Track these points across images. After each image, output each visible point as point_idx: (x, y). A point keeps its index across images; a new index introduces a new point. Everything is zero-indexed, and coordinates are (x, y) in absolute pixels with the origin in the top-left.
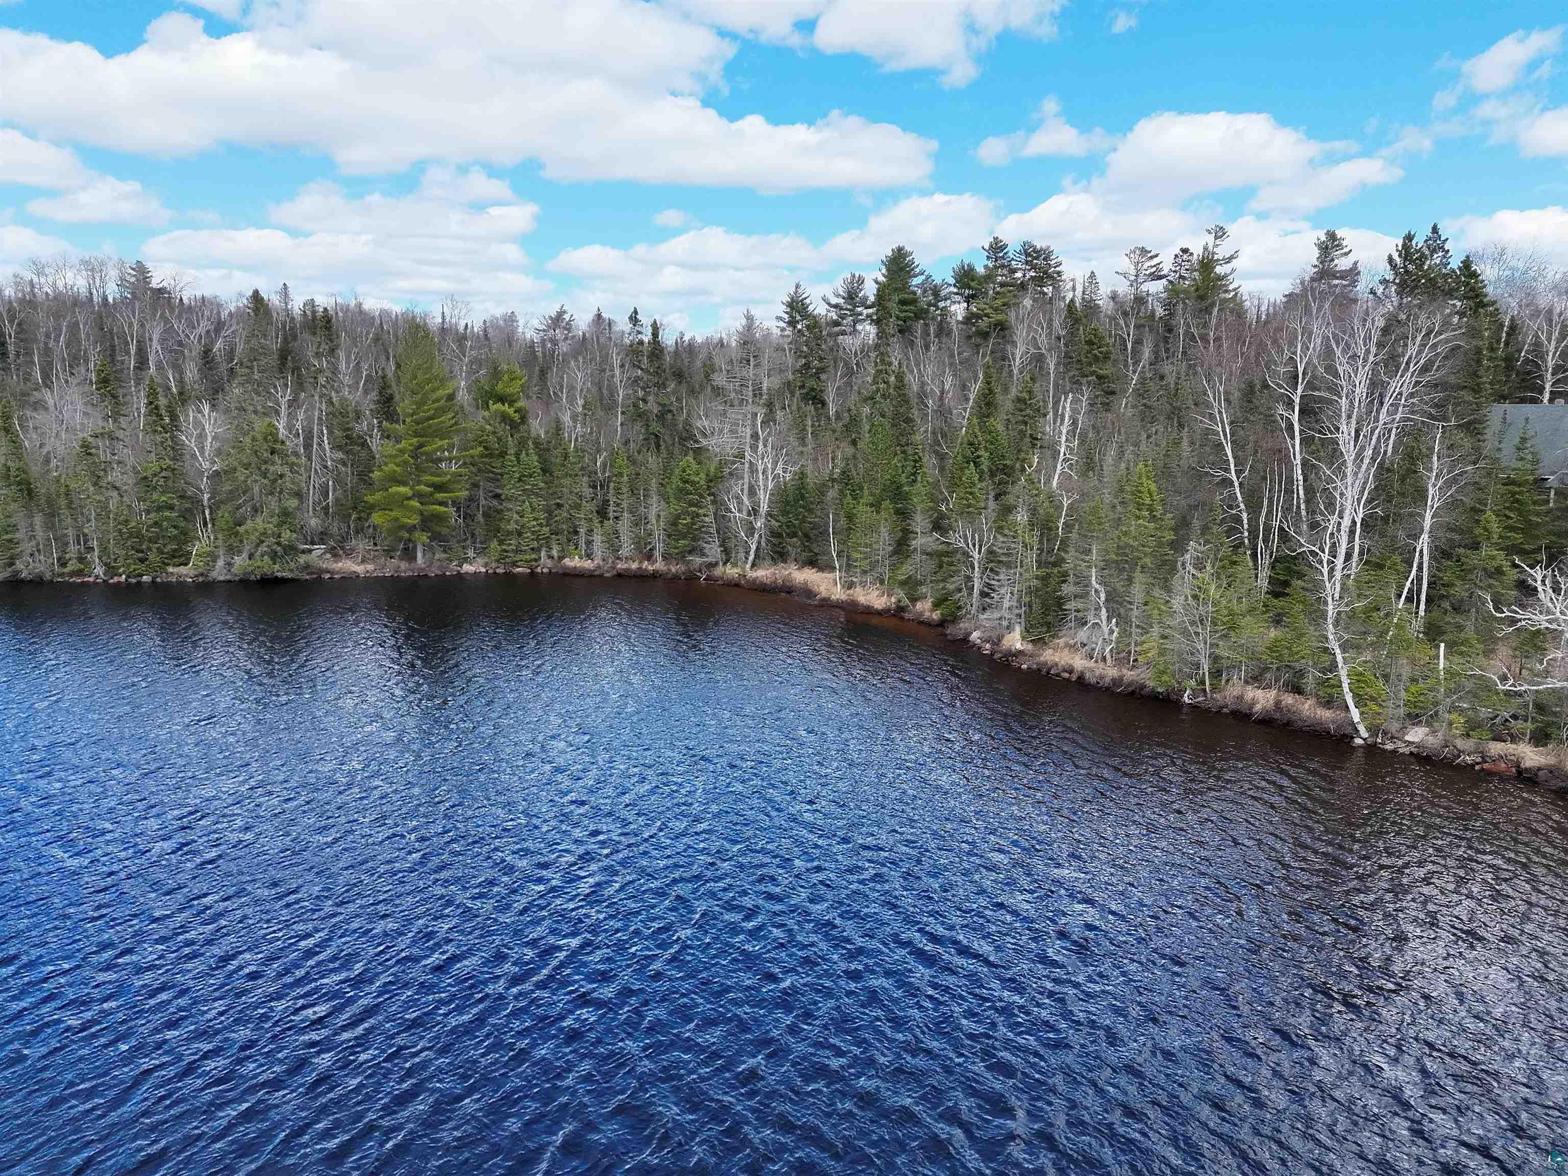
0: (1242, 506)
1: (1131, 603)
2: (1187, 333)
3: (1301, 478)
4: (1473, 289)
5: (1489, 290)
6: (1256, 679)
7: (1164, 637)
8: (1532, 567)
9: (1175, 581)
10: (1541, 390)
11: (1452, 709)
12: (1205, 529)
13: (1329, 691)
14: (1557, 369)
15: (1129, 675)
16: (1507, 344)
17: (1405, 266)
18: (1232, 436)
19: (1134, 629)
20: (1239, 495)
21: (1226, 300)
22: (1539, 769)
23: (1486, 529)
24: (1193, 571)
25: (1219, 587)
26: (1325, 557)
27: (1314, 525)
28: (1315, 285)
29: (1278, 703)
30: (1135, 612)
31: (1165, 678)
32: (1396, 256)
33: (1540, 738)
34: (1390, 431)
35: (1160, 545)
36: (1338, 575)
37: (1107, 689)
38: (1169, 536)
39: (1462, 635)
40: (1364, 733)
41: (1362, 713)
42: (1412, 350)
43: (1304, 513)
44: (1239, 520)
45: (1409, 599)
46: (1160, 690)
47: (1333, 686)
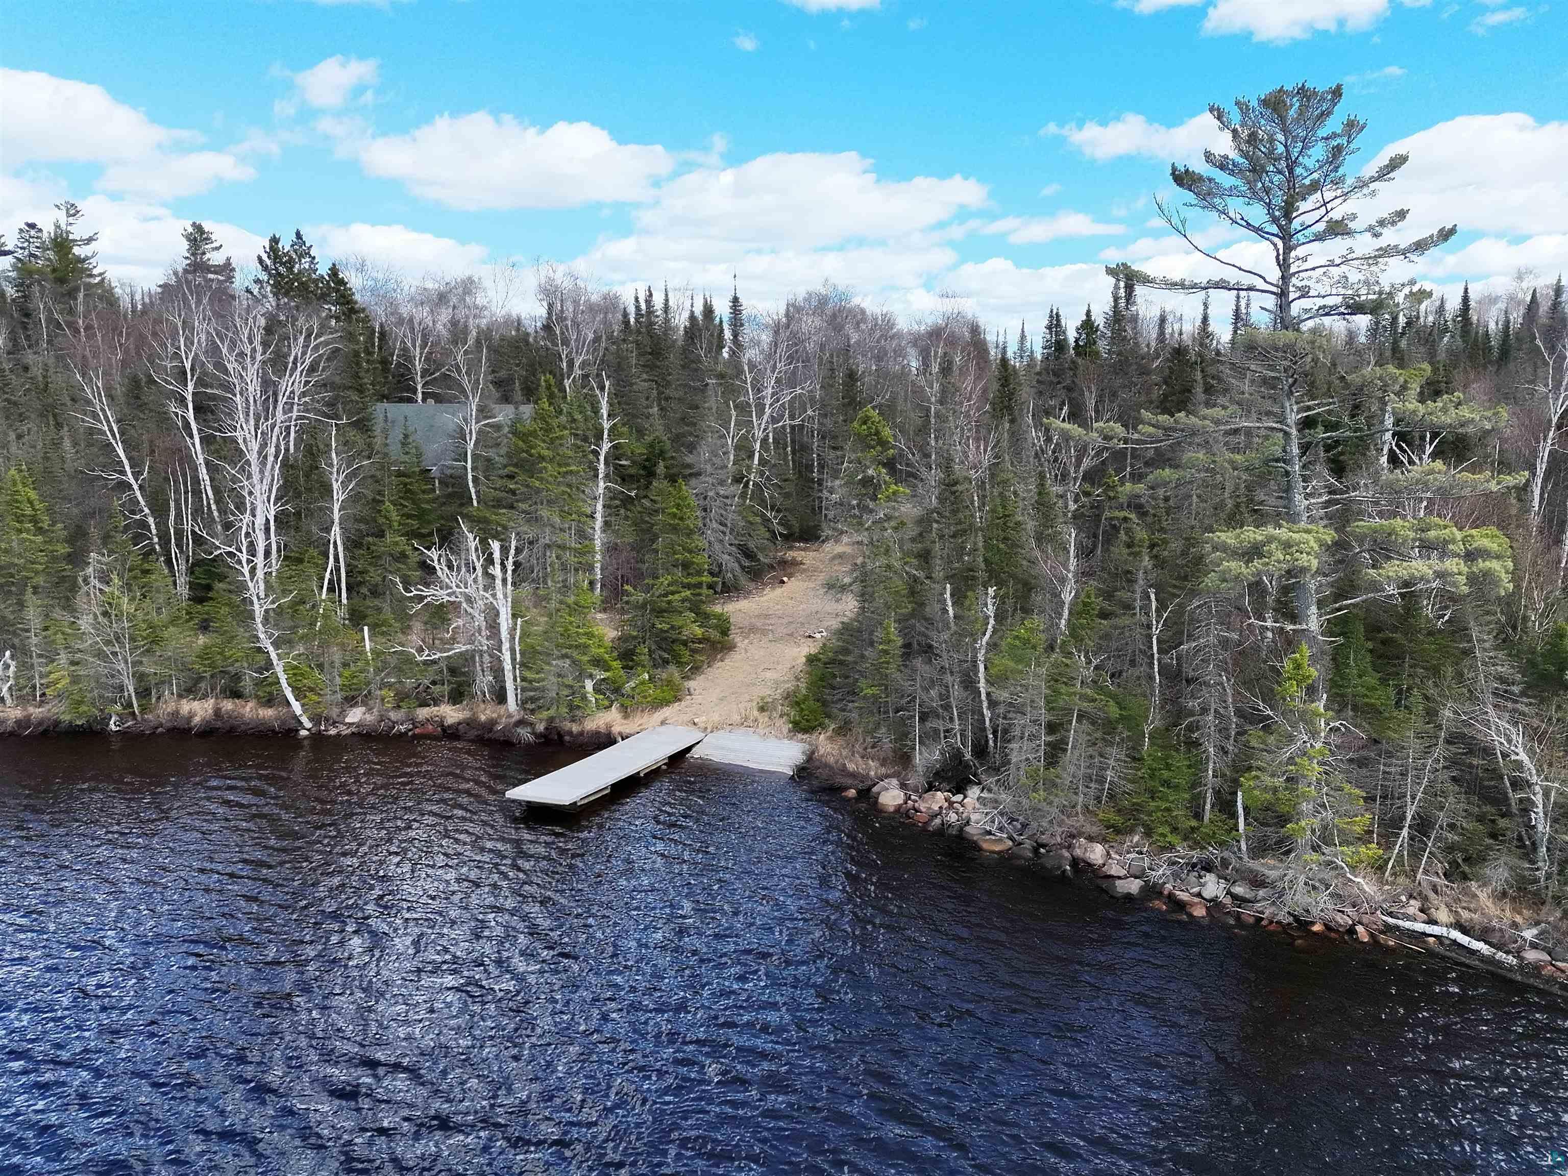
0: (147, 510)
1: (28, 631)
2: (50, 320)
3: (207, 478)
4: (343, 296)
5: (357, 297)
6: (190, 691)
7: (74, 663)
8: (429, 549)
9: (80, 601)
10: (415, 391)
11: (383, 685)
12: (106, 539)
13: (268, 689)
14: (425, 373)
15: (36, 712)
16: (380, 348)
17: (276, 269)
18: (122, 434)
19: (36, 661)
20: (140, 498)
21: (89, 286)
22: (459, 723)
23: (387, 519)
24: (98, 585)
25: (132, 599)
26: (244, 557)
27: (228, 526)
28: (190, 277)
29: (217, 712)
30: (34, 640)
31: (84, 708)
32: (265, 257)
33: (456, 697)
34: (288, 428)
35: (54, 559)
36: (260, 574)
37: (12, 734)
38: (63, 549)
39: (382, 617)
40: (308, 725)
41: (303, 705)
42: (296, 351)
43: (216, 514)
44: (144, 525)
45: (331, 589)
46: (79, 723)
47: (271, 684)
